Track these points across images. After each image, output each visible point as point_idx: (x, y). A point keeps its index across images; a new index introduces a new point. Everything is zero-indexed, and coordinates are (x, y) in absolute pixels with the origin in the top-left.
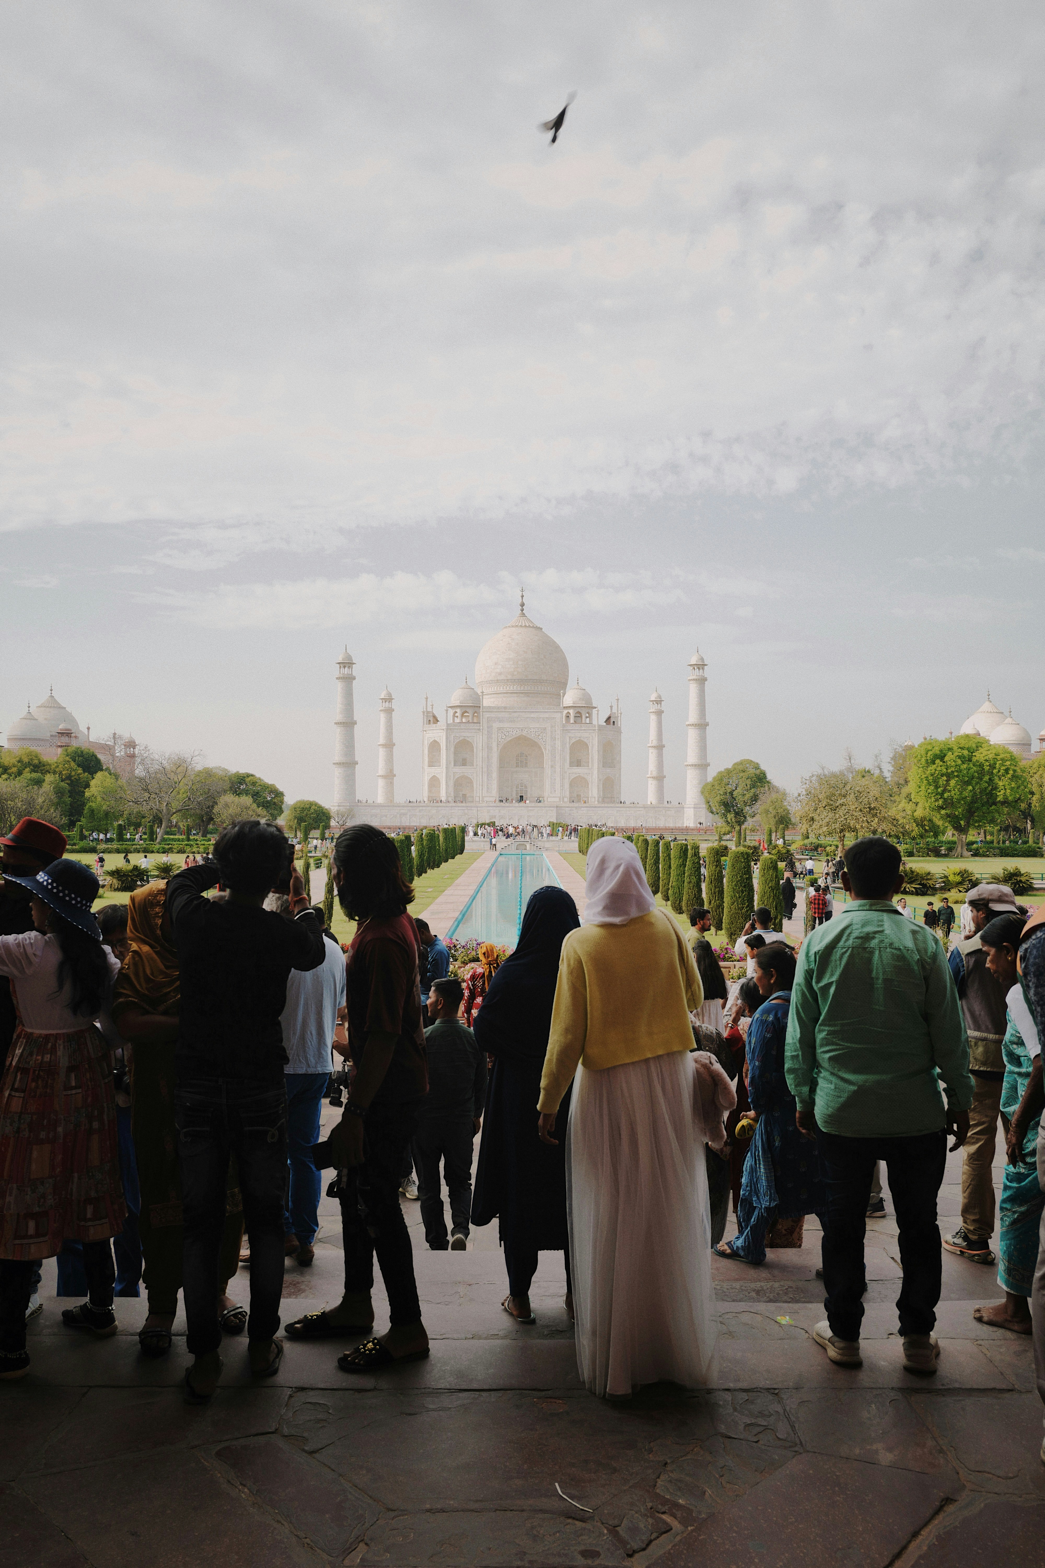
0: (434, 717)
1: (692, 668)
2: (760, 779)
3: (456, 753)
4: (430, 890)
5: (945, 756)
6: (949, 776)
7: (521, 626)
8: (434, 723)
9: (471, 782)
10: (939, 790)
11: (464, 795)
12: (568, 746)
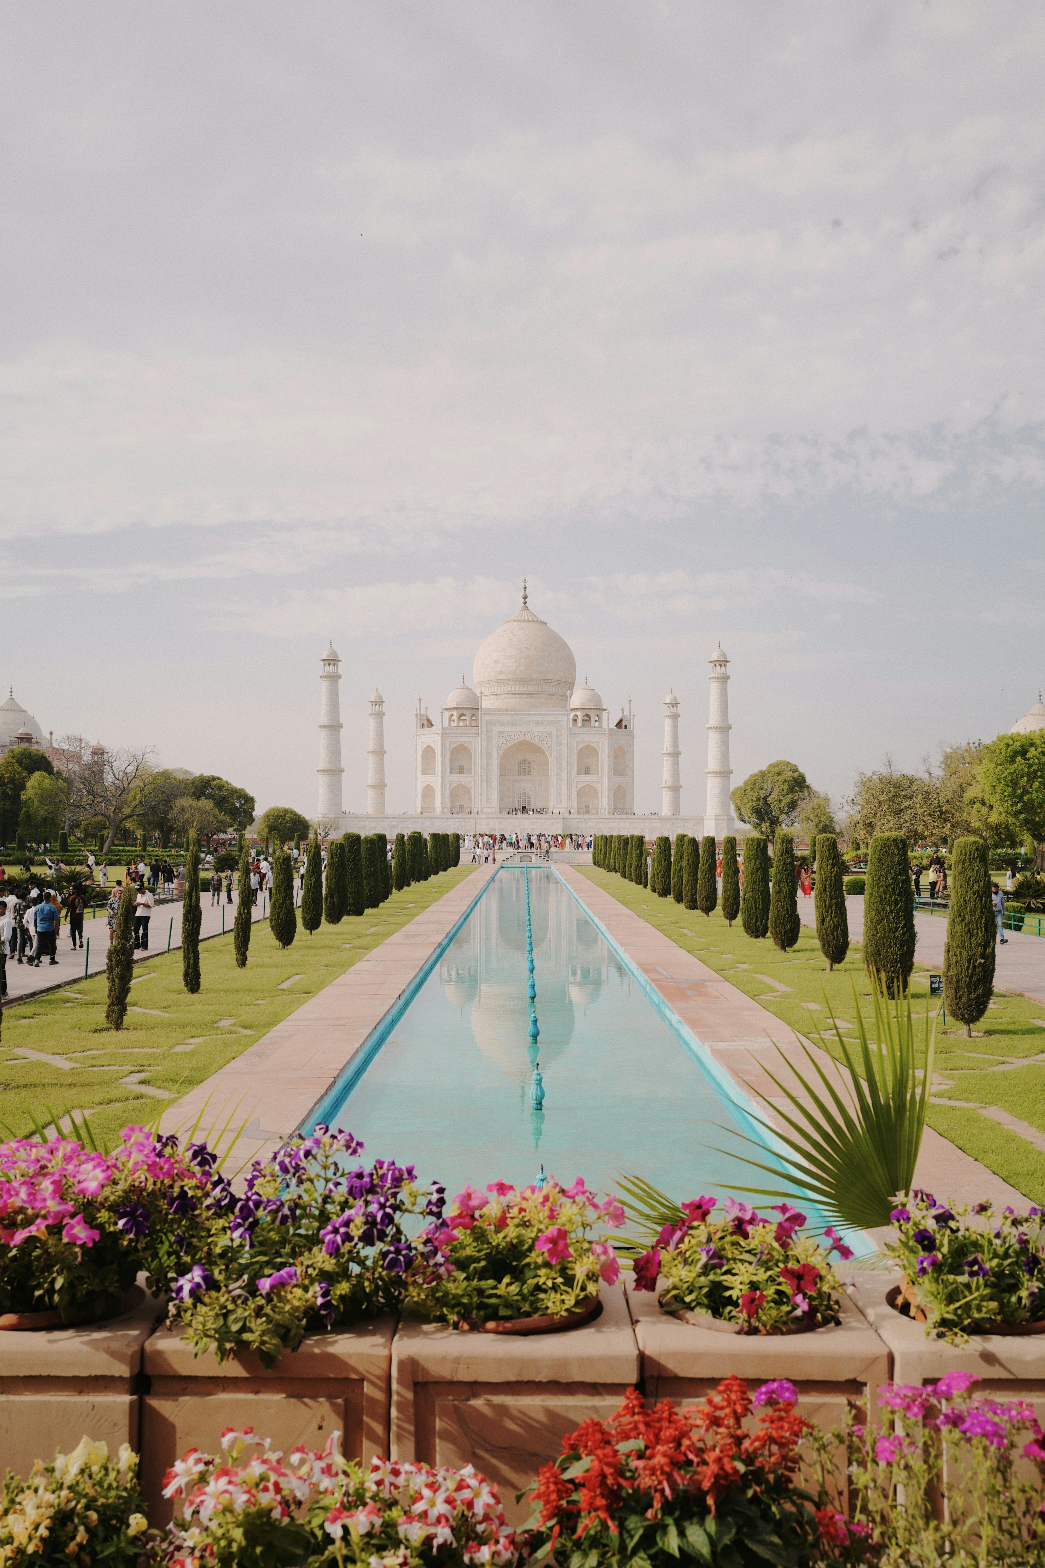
0: (429, 720)
1: (713, 665)
2: (799, 783)
3: (452, 760)
4: (410, 905)
5: (1027, 751)
6: (1032, 777)
7: (524, 620)
8: (428, 727)
9: (469, 792)
10: (1019, 792)
11: (461, 806)
12: (575, 751)
